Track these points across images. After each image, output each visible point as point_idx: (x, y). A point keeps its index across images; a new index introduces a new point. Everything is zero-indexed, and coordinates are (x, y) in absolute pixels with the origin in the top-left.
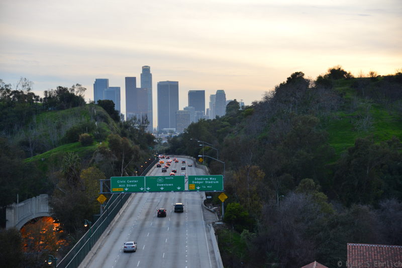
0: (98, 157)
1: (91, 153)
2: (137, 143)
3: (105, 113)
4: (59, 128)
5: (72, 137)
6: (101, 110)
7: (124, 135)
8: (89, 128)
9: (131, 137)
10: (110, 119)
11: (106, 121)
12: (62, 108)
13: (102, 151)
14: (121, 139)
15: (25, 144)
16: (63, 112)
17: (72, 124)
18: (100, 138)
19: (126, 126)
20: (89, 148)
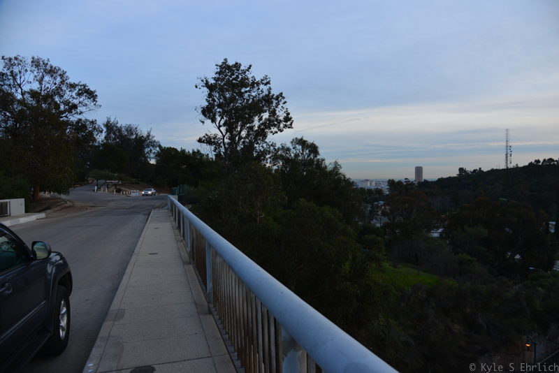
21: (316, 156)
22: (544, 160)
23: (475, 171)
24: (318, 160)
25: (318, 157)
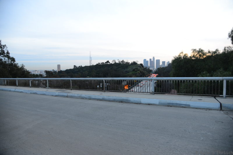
0: (138, 74)
1: (137, 73)
2: (147, 71)
3: (141, 66)
4: (132, 68)
5: (134, 70)
6: (140, 65)
7: (144, 70)
8: (137, 69)
9: (146, 70)
10: (141, 67)
11: (140, 67)
12: (133, 65)
13: (138, 73)
14: (143, 71)
15: (126, 71)
16: (133, 66)
17: (134, 68)
18: (138, 70)
19: (145, 68)
20: (137, 72)
21: (14, 62)
22: (101, 63)
23: (79, 66)
24: (15, 64)
25: (15, 62)
